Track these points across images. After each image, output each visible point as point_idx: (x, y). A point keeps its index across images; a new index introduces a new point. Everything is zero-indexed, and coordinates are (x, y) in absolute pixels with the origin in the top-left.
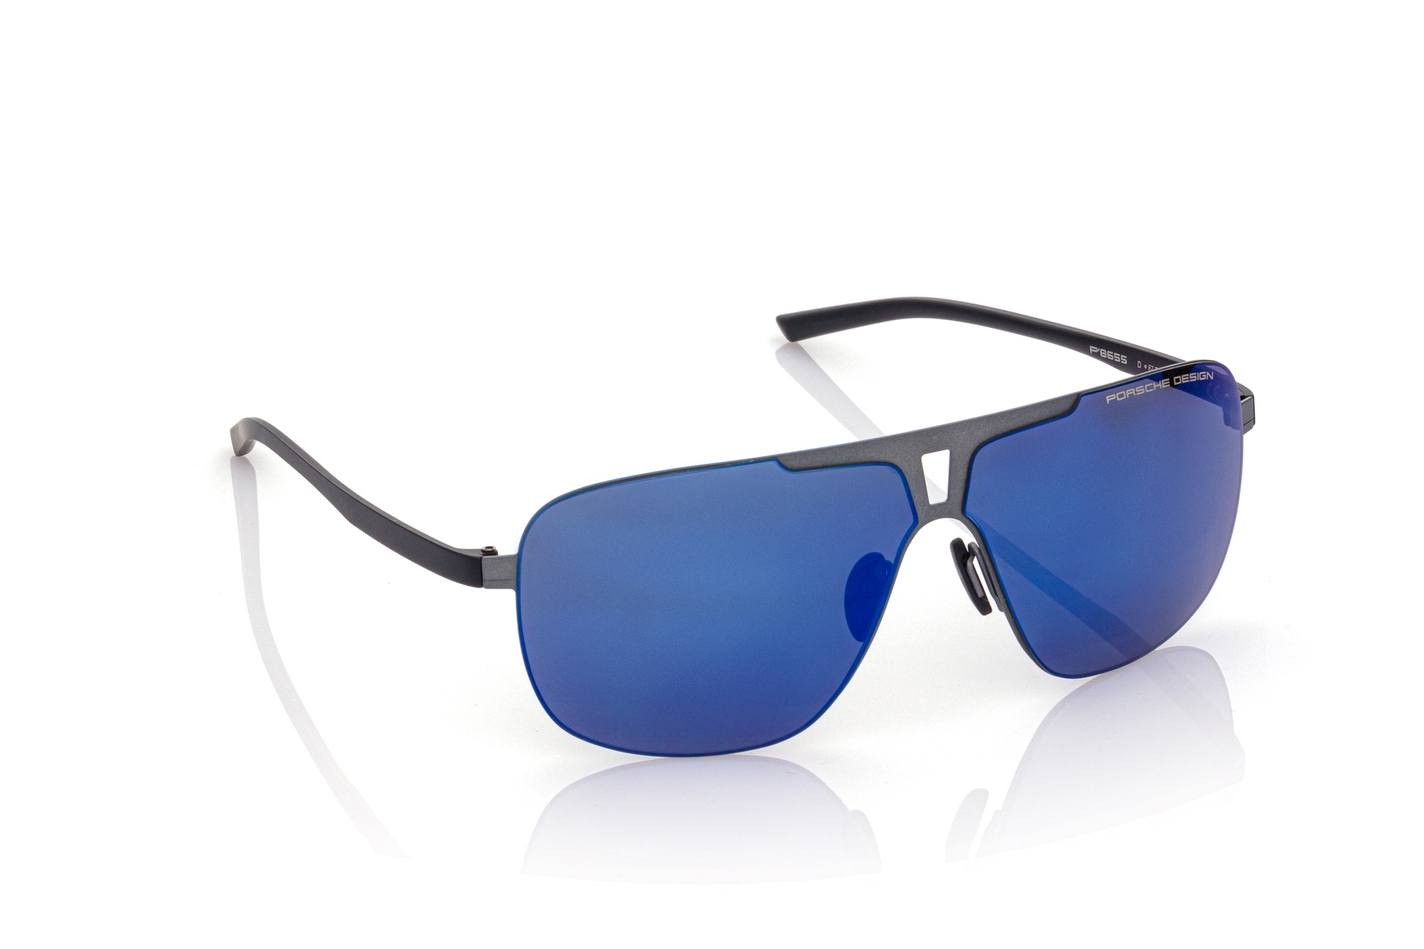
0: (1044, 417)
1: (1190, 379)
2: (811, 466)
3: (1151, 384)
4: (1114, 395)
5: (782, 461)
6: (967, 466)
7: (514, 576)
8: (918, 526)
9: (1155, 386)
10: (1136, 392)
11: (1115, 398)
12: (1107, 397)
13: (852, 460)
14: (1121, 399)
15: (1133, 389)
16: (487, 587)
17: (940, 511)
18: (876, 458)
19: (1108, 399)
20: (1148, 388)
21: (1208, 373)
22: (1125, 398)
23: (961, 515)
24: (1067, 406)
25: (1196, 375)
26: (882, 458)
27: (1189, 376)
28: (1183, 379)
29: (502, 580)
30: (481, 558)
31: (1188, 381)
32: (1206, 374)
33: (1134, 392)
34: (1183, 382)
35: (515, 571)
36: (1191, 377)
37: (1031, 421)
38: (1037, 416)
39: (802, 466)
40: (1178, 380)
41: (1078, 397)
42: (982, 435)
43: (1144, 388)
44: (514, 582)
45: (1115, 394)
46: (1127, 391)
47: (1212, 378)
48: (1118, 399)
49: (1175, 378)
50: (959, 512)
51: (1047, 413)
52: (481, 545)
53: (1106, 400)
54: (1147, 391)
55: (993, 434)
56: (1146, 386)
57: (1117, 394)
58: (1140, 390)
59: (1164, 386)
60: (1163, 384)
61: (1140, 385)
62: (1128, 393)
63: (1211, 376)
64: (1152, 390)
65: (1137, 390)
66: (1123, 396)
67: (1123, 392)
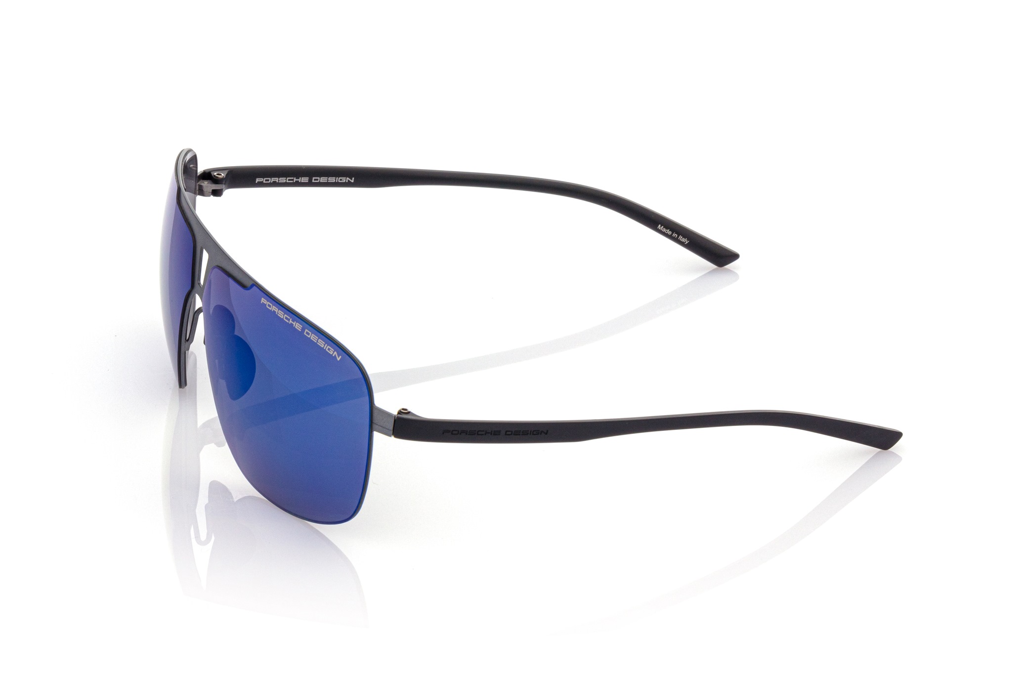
1: (317, 341)
3: (289, 318)
4: (266, 300)
9: (291, 321)
11: (265, 303)
12: (263, 299)
15: (277, 309)
19: (263, 301)
20: (286, 318)
21: (335, 353)
22: (271, 309)
24: (248, 284)
25: (325, 345)
27: (318, 340)
28: (312, 337)
31: (316, 342)
32: (334, 352)
33: (277, 311)
34: (311, 339)
36: (319, 341)
37: (234, 275)
41: (256, 285)
47: (338, 359)
49: (306, 330)
53: (261, 301)
54: (284, 319)
55: (221, 265)
56: (285, 315)
57: (268, 303)
58: (281, 314)
59: (296, 327)
60: (297, 325)
61: (282, 311)
62: (274, 308)
63: (339, 357)
64: (288, 322)
65: (279, 312)
66: (270, 306)
67: (272, 305)
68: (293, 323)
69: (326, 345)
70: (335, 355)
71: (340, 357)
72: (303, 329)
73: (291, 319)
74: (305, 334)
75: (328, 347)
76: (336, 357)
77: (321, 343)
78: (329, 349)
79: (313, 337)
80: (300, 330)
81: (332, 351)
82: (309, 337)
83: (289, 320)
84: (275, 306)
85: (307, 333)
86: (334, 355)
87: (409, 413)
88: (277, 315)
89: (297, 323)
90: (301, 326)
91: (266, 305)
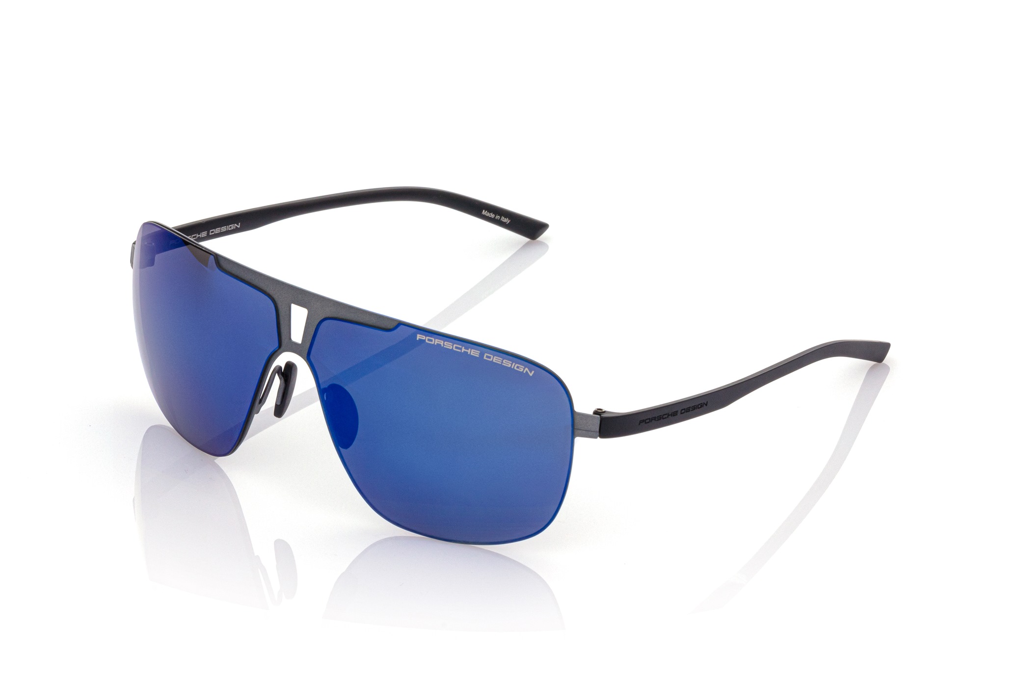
0: (370, 323)
1: (502, 362)
3: (460, 347)
4: (424, 337)
6: (316, 327)
9: (463, 350)
10: (444, 344)
11: (424, 339)
12: (418, 335)
14: (429, 342)
15: (442, 342)
19: (419, 337)
20: (456, 348)
21: (527, 369)
22: (433, 343)
23: (306, 358)
24: (390, 325)
25: (511, 364)
27: (502, 361)
28: (494, 359)
31: (500, 363)
32: (524, 369)
33: (442, 344)
34: (494, 361)
36: (504, 362)
37: (362, 321)
38: (366, 320)
41: (400, 324)
43: (453, 346)
45: (426, 336)
47: (531, 375)
48: (427, 342)
49: (486, 355)
51: (373, 321)
53: (416, 338)
54: (454, 349)
55: (335, 315)
56: (455, 345)
57: (427, 338)
58: (448, 345)
59: (472, 354)
60: (472, 352)
61: (450, 342)
62: (436, 341)
63: (531, 372)
64: (460, 351)
65: (445, 344)
66: (431, 341)
67: (433, 339)
68: (465, 350)
69: (514, 364)
70: (527, 372)
71: (533, 372)
72: (482, 355)
73: (463, 348)
74: (485, 358)
75: (517, 365)
76: (528, 374)
77: (507, 363)
78: (518, 367)
79: (496, 359)
80: (478, 356)
81: (522, 368)
82: (491, 360)
83: (461, 349)
84: (437, 339)
85: (487, 357)
86: (525, 372)
87: (605, 412)
88: (443, 347)
89: (472, 350)
90: (479, 352)
91: (425, 340)
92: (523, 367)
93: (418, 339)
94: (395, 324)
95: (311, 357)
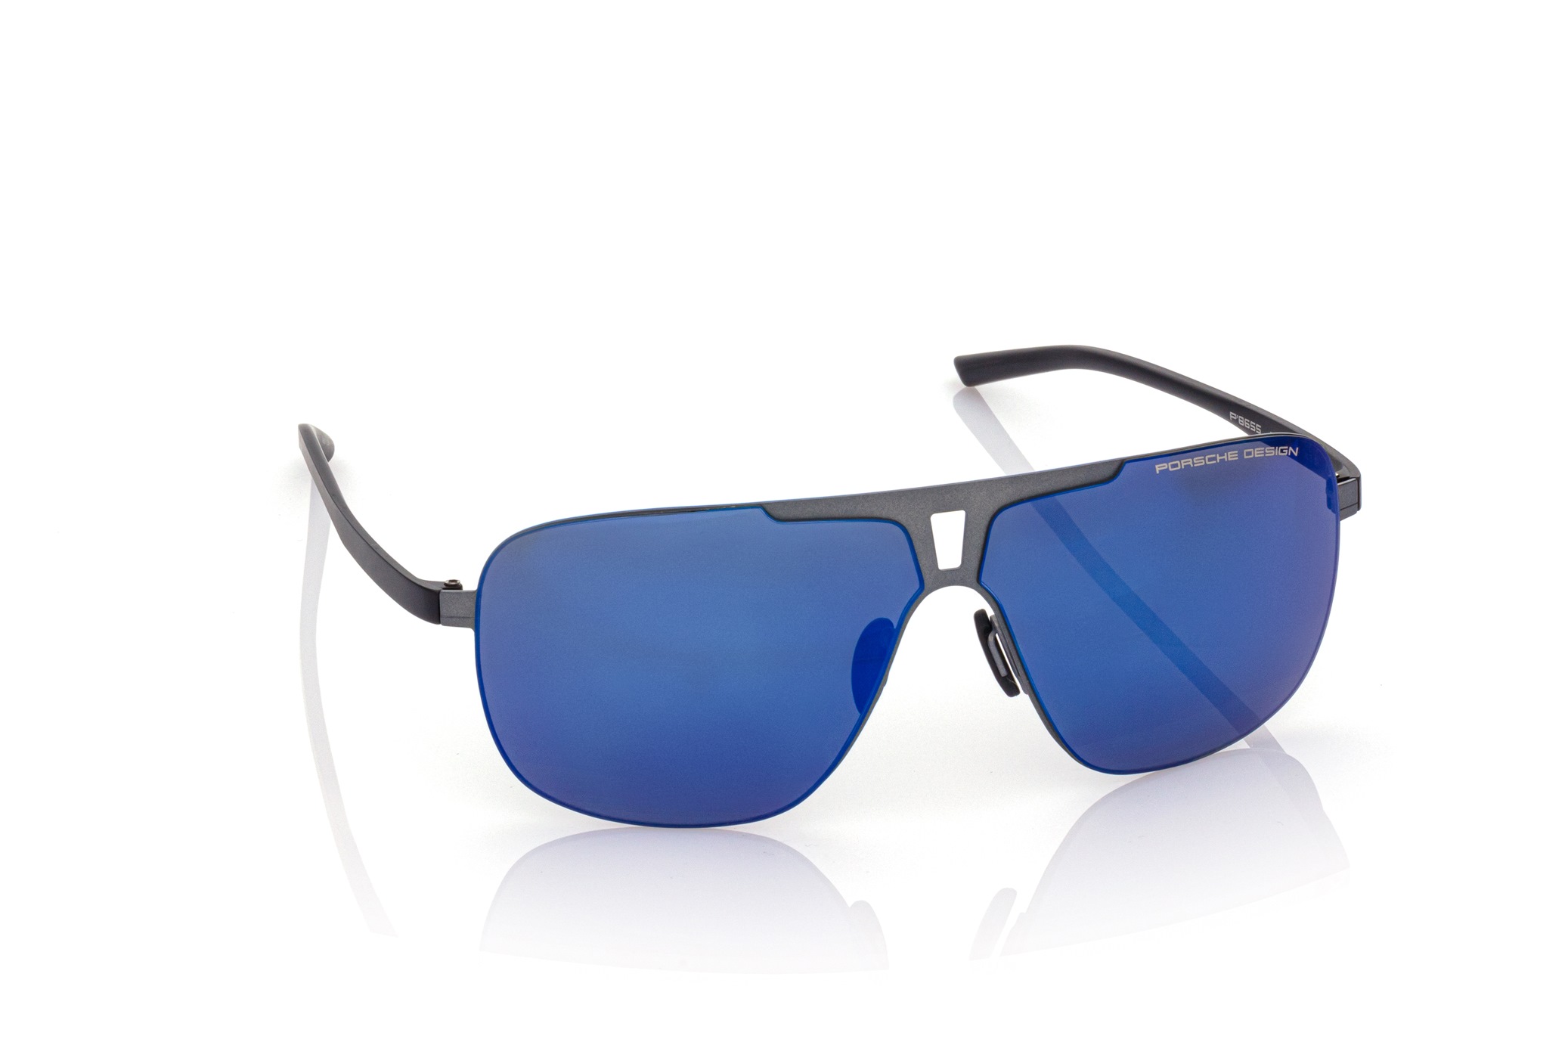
0: (1078, 483)
1: (1265, 453)
2: (802, 517)
3: (1214, 456)
4: (1165, 464)
5: (768, 509)
6: (985, 530)
7: (472, 615)
8: (924, 592)
9: (1219, 458)
10: (1193, 463)
11: (1166, 467)
12: (1157, 466)
13: (849, 514)
14: (1175, 469)
15: (1191, 460)
16: (445, 624)
17: (951, 578)
18: (877, 514)
19: (1158, 468)
20: (1210, 460)
21: (1291, 448)
22: (1179, 468)
23: (976, 584)
24: (1108, 472)
25: (1274, 450)
26: (884, 514)
27: (1264, 450)
28: (1256, 453)
29: (459, 618)
30: (439, 592)
31: (1263, 455)
32: (1288, 449)
33: (1191, 463)
34: (1256, 456)
35: (474, 609)
36: (1267, 451)
37: (1063, 485)
38: (1070, 481)
39: (791, 516)
40: (1249, 454)
41: (1122, 463)
42: (1004, 498)
43: (1204, 459)
44: (472, 621)
45: (1167, 463)
46: (1182, 461)
47: (1296, 454)
48: (1171, 469)
49: (1245, 451)
50: (975, 580)
51: (1082, 479)
52: (445, 578)
53: (1155, 469)
54: (1208, 463)
55: (1016, 497)
56: (1207, 457)
57: (1170, 464)
58: (1199, 461)
59: (1230, 459)
60: (1229, 456)
61: (1199, 456)
62: (1183, 463)
63: (1295, 451)
64: (1215, 462)
65: (1195, 462)
66: (1176, 465)
67: (1178, 462)
68: (1221, 458)
70: (1291, 452)
72: (1241, 455)
73: (1218, 456)
74: (1246, 457)
76: (1293, 454)
78: (1282, 451)
81: (1285, 451)
82: (1253, 456)
84: (1183, 459)
85: (1247, 454)
88: (1194, 467)
89: (1229, 453)
90: (1237, 452)
91: (1168, 469)
92: (1287, 447)
93: (1158, 472)
94: (1114, 467)
95: (983, 579)
